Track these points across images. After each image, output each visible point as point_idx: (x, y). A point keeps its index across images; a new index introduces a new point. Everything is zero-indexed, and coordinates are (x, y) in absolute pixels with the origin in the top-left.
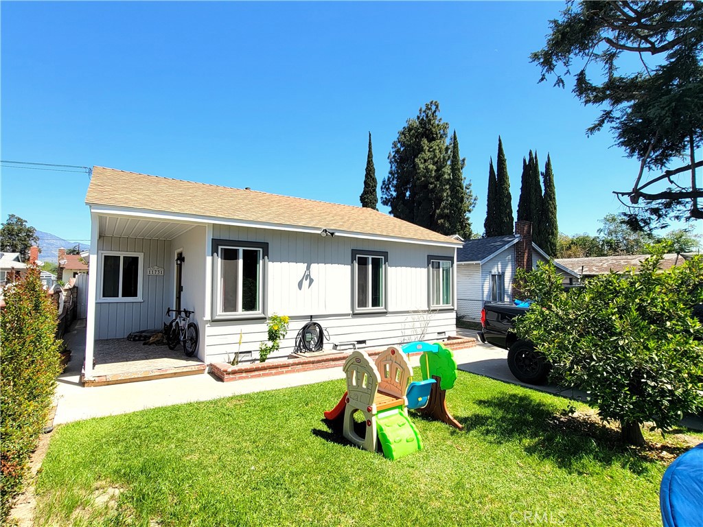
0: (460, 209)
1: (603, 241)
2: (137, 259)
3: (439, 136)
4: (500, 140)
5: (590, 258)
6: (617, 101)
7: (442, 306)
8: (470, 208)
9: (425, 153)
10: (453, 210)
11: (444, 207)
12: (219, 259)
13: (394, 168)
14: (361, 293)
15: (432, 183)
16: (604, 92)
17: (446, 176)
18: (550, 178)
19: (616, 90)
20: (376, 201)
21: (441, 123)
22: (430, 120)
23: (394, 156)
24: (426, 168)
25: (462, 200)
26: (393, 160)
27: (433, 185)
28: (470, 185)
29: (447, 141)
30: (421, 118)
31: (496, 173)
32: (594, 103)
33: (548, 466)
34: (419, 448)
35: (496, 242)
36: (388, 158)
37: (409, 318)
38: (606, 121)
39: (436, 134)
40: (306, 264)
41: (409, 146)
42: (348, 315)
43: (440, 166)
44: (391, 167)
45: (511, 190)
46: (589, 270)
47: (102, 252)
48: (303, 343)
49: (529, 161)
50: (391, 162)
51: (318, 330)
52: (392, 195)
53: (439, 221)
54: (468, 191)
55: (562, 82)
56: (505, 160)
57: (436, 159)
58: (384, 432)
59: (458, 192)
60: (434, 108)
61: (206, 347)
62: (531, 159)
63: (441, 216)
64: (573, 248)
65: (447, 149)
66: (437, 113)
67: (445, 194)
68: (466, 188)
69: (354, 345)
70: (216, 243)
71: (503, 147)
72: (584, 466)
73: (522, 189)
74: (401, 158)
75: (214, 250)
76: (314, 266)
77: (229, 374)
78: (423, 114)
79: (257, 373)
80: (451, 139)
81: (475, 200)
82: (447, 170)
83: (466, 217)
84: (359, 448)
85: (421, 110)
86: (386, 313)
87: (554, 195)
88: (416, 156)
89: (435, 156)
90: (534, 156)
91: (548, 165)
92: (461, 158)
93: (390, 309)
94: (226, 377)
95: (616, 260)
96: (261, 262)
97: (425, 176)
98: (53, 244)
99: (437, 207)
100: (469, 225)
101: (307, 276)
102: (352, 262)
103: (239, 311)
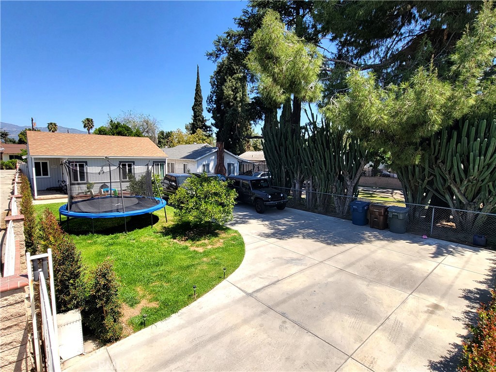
2: (47, 162)
14: (124, 175)
20: (203, 110)
36: (210, 82)
40: (101, 167)
42: (119, 182)
44: (212, 89)
50: (212, 85)
52: (213, 106)
76: (105, 167)
96: (85, 167)
97: (228, 97)
101: (102, 171)
102: (119, 165)
103: (79, 181)
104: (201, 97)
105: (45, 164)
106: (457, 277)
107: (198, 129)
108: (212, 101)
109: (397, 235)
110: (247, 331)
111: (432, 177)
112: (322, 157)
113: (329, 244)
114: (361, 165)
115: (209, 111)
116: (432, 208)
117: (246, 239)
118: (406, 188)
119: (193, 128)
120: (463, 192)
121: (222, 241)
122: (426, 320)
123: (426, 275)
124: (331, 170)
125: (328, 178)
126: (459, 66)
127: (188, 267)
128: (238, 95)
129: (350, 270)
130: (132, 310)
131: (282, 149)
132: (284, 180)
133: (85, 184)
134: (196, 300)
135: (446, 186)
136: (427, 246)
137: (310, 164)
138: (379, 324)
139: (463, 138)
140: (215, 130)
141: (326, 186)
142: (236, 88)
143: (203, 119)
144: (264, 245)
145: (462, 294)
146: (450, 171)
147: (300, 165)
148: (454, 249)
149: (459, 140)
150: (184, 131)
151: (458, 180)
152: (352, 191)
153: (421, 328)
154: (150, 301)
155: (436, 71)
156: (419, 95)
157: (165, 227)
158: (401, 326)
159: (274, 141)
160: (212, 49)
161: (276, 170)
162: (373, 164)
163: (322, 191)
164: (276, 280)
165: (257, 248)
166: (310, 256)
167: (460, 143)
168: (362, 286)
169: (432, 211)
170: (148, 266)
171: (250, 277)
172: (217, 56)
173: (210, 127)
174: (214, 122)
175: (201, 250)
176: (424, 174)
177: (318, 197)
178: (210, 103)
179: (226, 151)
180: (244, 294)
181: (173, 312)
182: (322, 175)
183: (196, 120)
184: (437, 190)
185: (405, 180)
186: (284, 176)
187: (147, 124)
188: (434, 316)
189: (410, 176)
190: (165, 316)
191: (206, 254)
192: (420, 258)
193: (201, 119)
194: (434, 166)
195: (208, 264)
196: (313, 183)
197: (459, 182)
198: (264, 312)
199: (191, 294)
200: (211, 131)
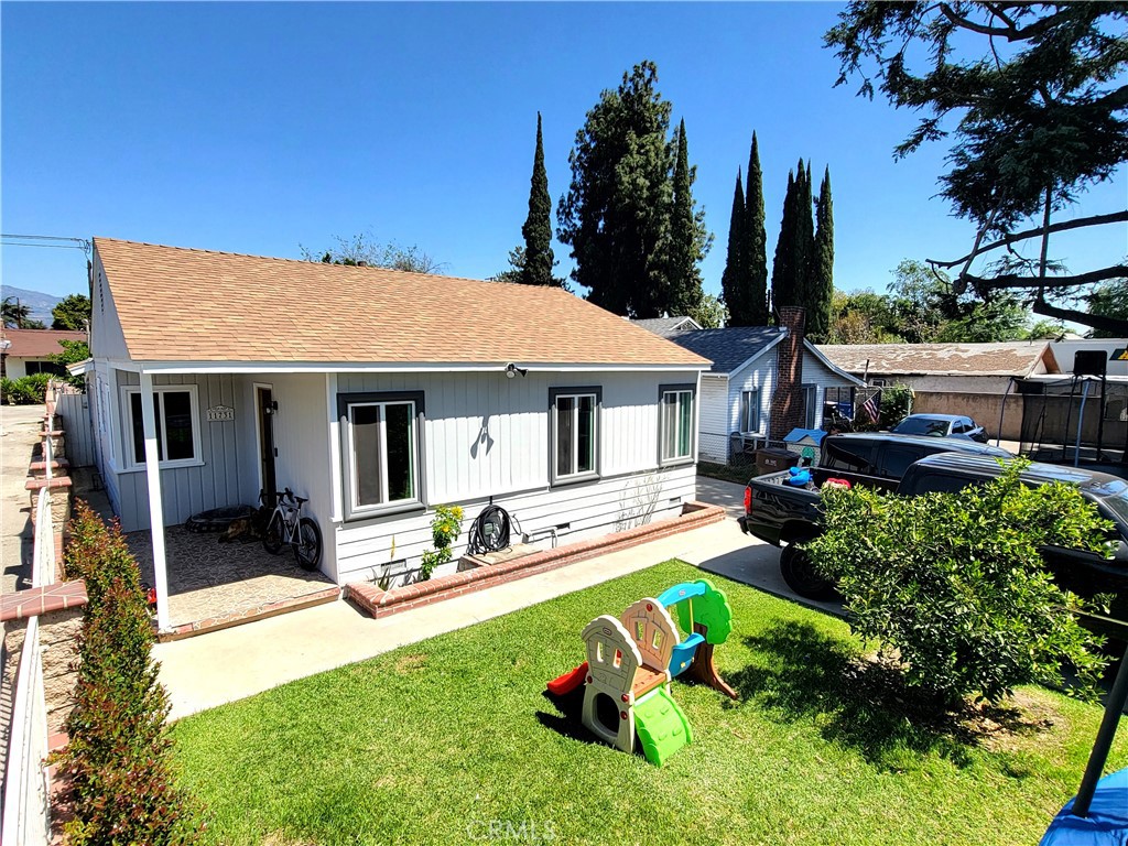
0: (686, 255)
1: (895, 302)
2: (187, 395)
3: (655, 125)
4: (754, 139)
5: (879, 345)
6: (945, 104)
7: (678, 459)
8: (702, 252)
9: (631, 155)
10: (675, 257)
11: (661, 251)
12: (350, 425)
13: (578, 178)
14: (563, 453)
15: (642, 209)
16: (928, 90)
17: (666, 199)
18: (827, 208)
19: (948, 87)
20: (550, 236)
21: (659, 102)
22: (641, 96)
23: (579, 158)
24: (634, 182)
25: (689, 241)
26: (577, 164)
27: (644, 213)
28: (702, 214)
29: (669, 136)
30: (626, 90)
31: (745, 195)
32: (910, 104)
33: (855, 759)
34: (688, 740)
35: (751, 337)
36: (570, 160)
37: (632, 481)
38: (925, 137)
39: (651, 122)
40: (481, 418)
41: (605, 140)
42: (545, 488)
43: (656, 179)
44: (574, 177)
45: (766, 225)
46: (877, 366)
47: (127, 387)
48: (480, 540)
49: (798, 178)
50: (573, 168)
51: (501, 516)
52: (575, 225)
53: (651, 274)
54: (699, 224)
55: (870, 88)
56: (759, 174)
57: (650, 168)
58: (646, 728)
59: (684, 226)
60: (647, 74)
61: (338, 562)
62: (801, 174)
63: (653, 266)
64: (851, 314)
65: (668, 149)
66: (653, 84)
67: (662, 229)
68: (696, 219)
69: (552, 532)
70: (343, 400)
71: (759, 151)
72: (897, 759)
73: (784, 223)
74: (590, 161)
75: (342, 412)
76: (493, 419)
77: (383, 606)
78: (629, 84)
79: (422, 599)
80: (676, 133)
81: (710, 239)
82: (667, 187)
83: (694, 269)
84: (611, 747)
85: (625, 77)
86: (598, 479)
87: (832, 235)
88: (617, 161)
89: (648, 162)
90: (806, 170)
91: (825, 186)
92: (690, 166)
93: (604, 473)
94: (378, 611)
95: (916, 350)
96: (414, 421)
97: (630, 196)
99: (650, 249)
100: (699, 282)
101: (484, 436)
102: (550, 408)
178: (566, 216)
193: (547, 258)
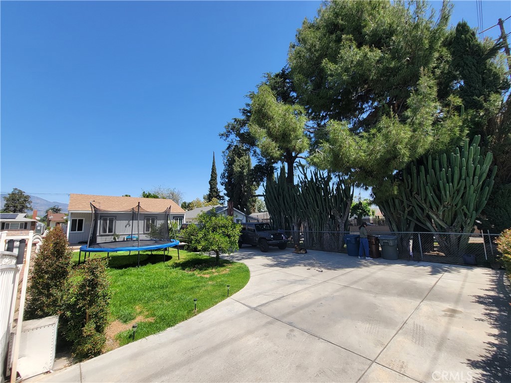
2: (82, 220)
14: (148, 228)
40: (128, 221)
42: (142, 234)
44: (225, 168)
47: (72, 218)
50: (225, 165)
52: (225, 181)
75: (101, 219)
76: (131, 221)
88: (233, 164)
96: (114, 221)
98: (37, 203)
101: (128, 224)
102: (144, 220)
103: (107, 233)
104: (216, 174)
105: (81, 222)
106: (462, 288)
107: (214, 198)
108: (225, 177)
109: (391, 261)
110: (251, 341)
111: (411, 207)
112: (314, 200)
113: (328, 269)
114: (348, 205)
115: (222, 184)
116: (417, 234)
117: (250, 269)
118: (390, 222)
119: (209, 198)
120: (441, 218)
121: (227, 269)
122: (449, 323)
123: (430, 287)
124: (323, 210)
125: (321, 218)
126: (413, 119)
127: (192, 288)
128: (245, 171)
129: (354, 286)
130: (124, 326)
131: (281, 198)
132: (283, 224)
133: (113, 235)
134: (196, 315)
135: (425, 214)
136: (422, 267)
137: (305, 208)
138: (398, 328)
139: (430, 170)
140: (227, 198)
141: (321, 226)
142: (243, 166)
143: (217, 190)
144: (269, 272)
145: (475, 299)
146: (425, 200)
147: (297, 211)
148: (448, 268)
149: (427, 172)
150: (202, 200)
151: (434, 207)
152: (343, 227)
153: (447, 330)
154: (147, 317)
155: (397, 116)
156: (386, 137)
157: (176, 263)
158: (423, 330)
159: (274, 193)
160: (224, 131)
161: (276, 216)
162: (357, 217)
163: (318, 230)
164: (281, 296)
165: (261, 274)
166: (313, 278)
167: (429, 174)
168: (370, 298)
169: (418, 237)
170: (152, 288)
171: (254, 295)
172: (227, 136)
173: (223, 197)
174: (226, 192)
175: (208, 276)
176: (404, 206)
177: (314, 236)
178: (223, 178)
179: (234, 209)
180: (248, 309)
181: (170, 326)
182: (316, 216)
183: (212, 191)
184: (418, 219)
185: (388, 213)
186: (284, 222)
187: (173, 195)
188: (455, 319)
189: (392, 210)
190: (159, 330)
191: (211, 279)
192: (420, 275)
193: (216, 190)
194: (410, 198)
195: (213, 285)
196: (308, 224)
197: (436, 209)
198: (270, 323)
199: (191, 310)
200: (224, 199)
